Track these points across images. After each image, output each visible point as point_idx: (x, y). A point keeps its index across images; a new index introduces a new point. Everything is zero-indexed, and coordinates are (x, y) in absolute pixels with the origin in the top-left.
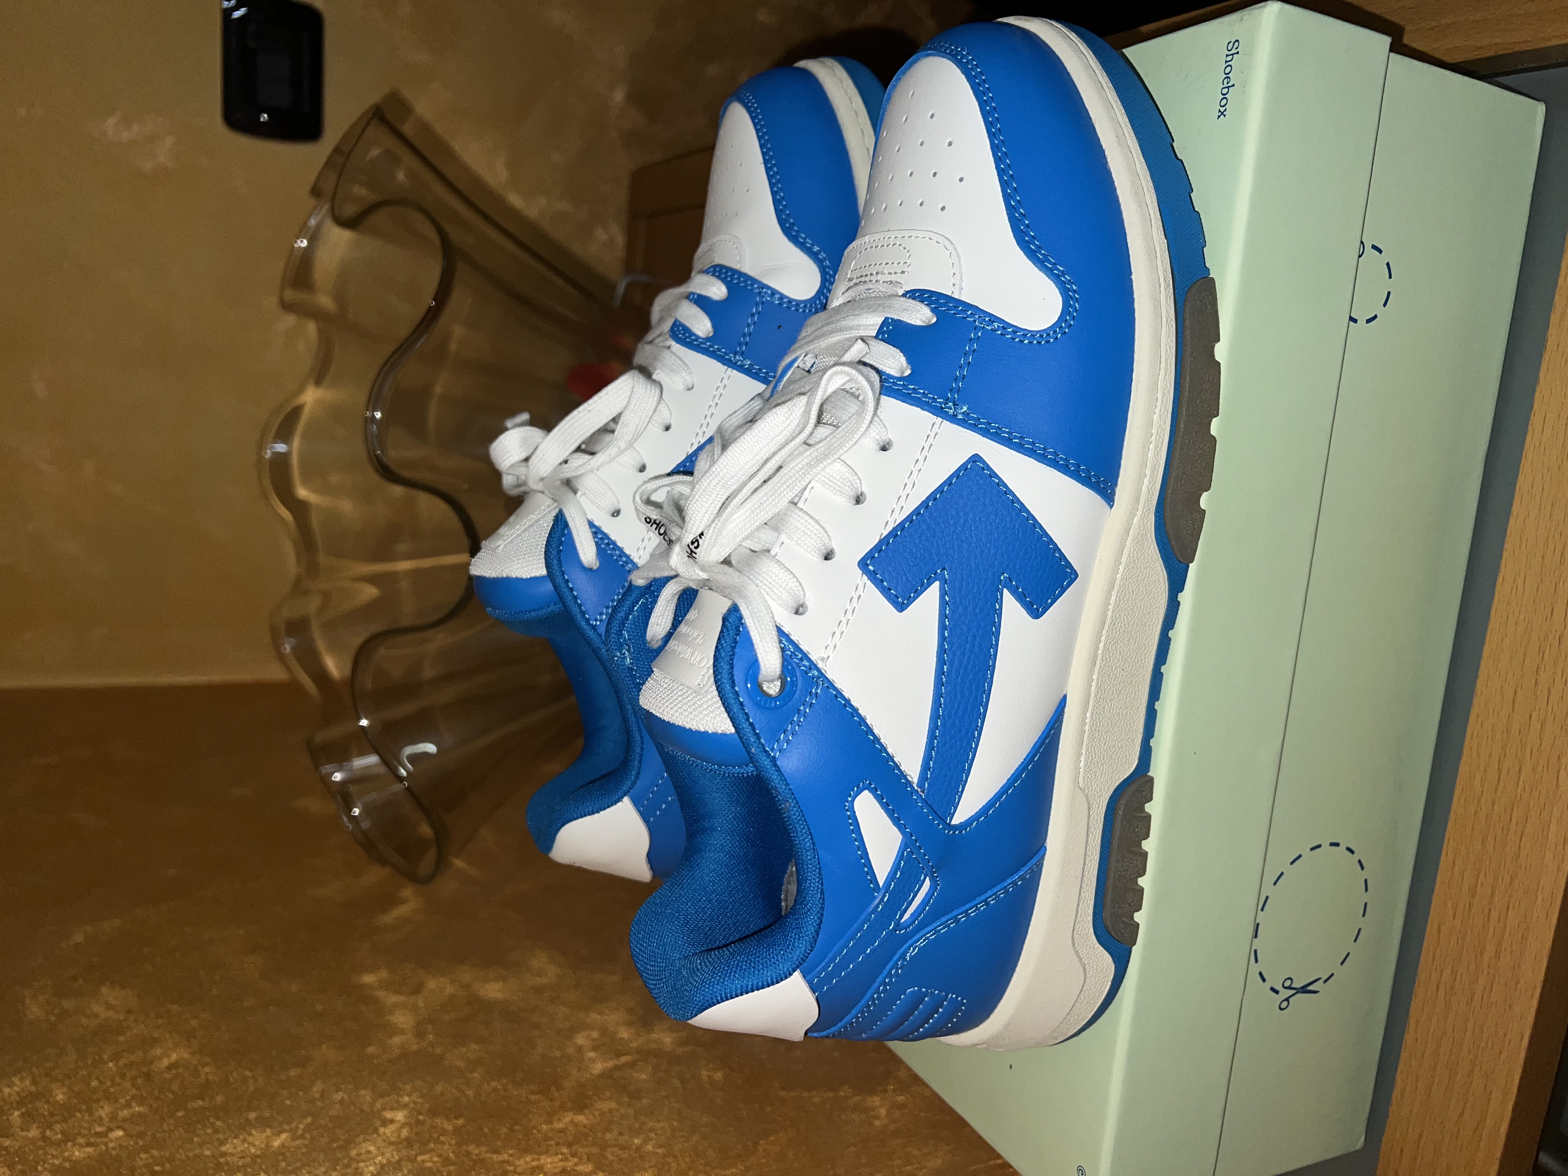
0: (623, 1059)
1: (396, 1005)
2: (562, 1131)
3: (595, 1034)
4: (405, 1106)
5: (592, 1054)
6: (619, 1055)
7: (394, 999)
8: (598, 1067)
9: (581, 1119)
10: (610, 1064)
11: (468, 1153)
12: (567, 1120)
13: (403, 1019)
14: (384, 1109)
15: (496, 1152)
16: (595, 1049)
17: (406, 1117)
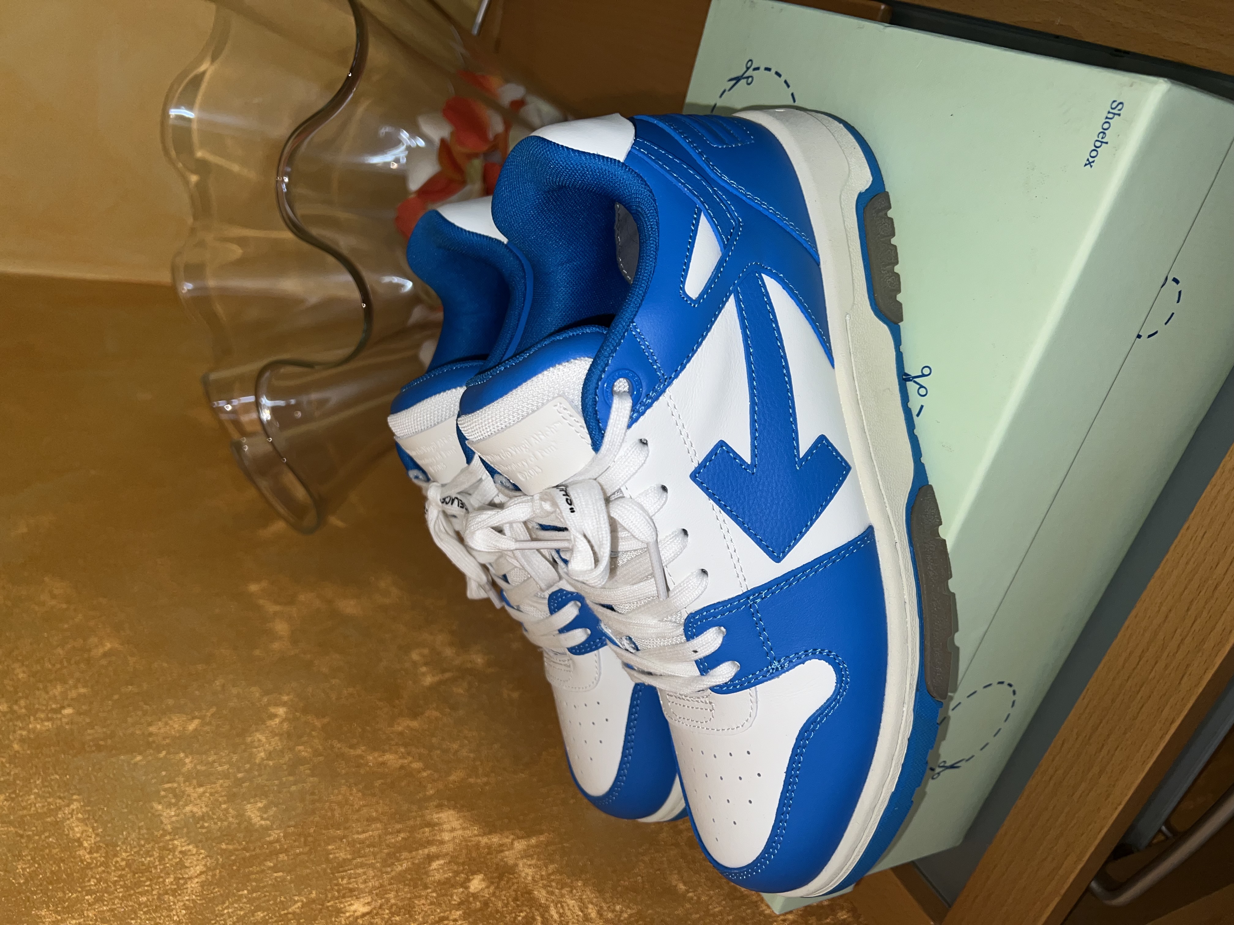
0: (448, 675)
1: (275, 614)
2: (401, 734)
3: (426, 651)
4: (284, 704)
5: (424, 669)
6: (444, 671)
7: (276, 608)
8: (429, 680)
9: (414, 724)
10: (436, 679)
11: (332, 747)
12: (405, 724)
13: (281, 627)
14: (269, 704)
15: (352, 747)
16: (426, 664)
17: (286, 713)
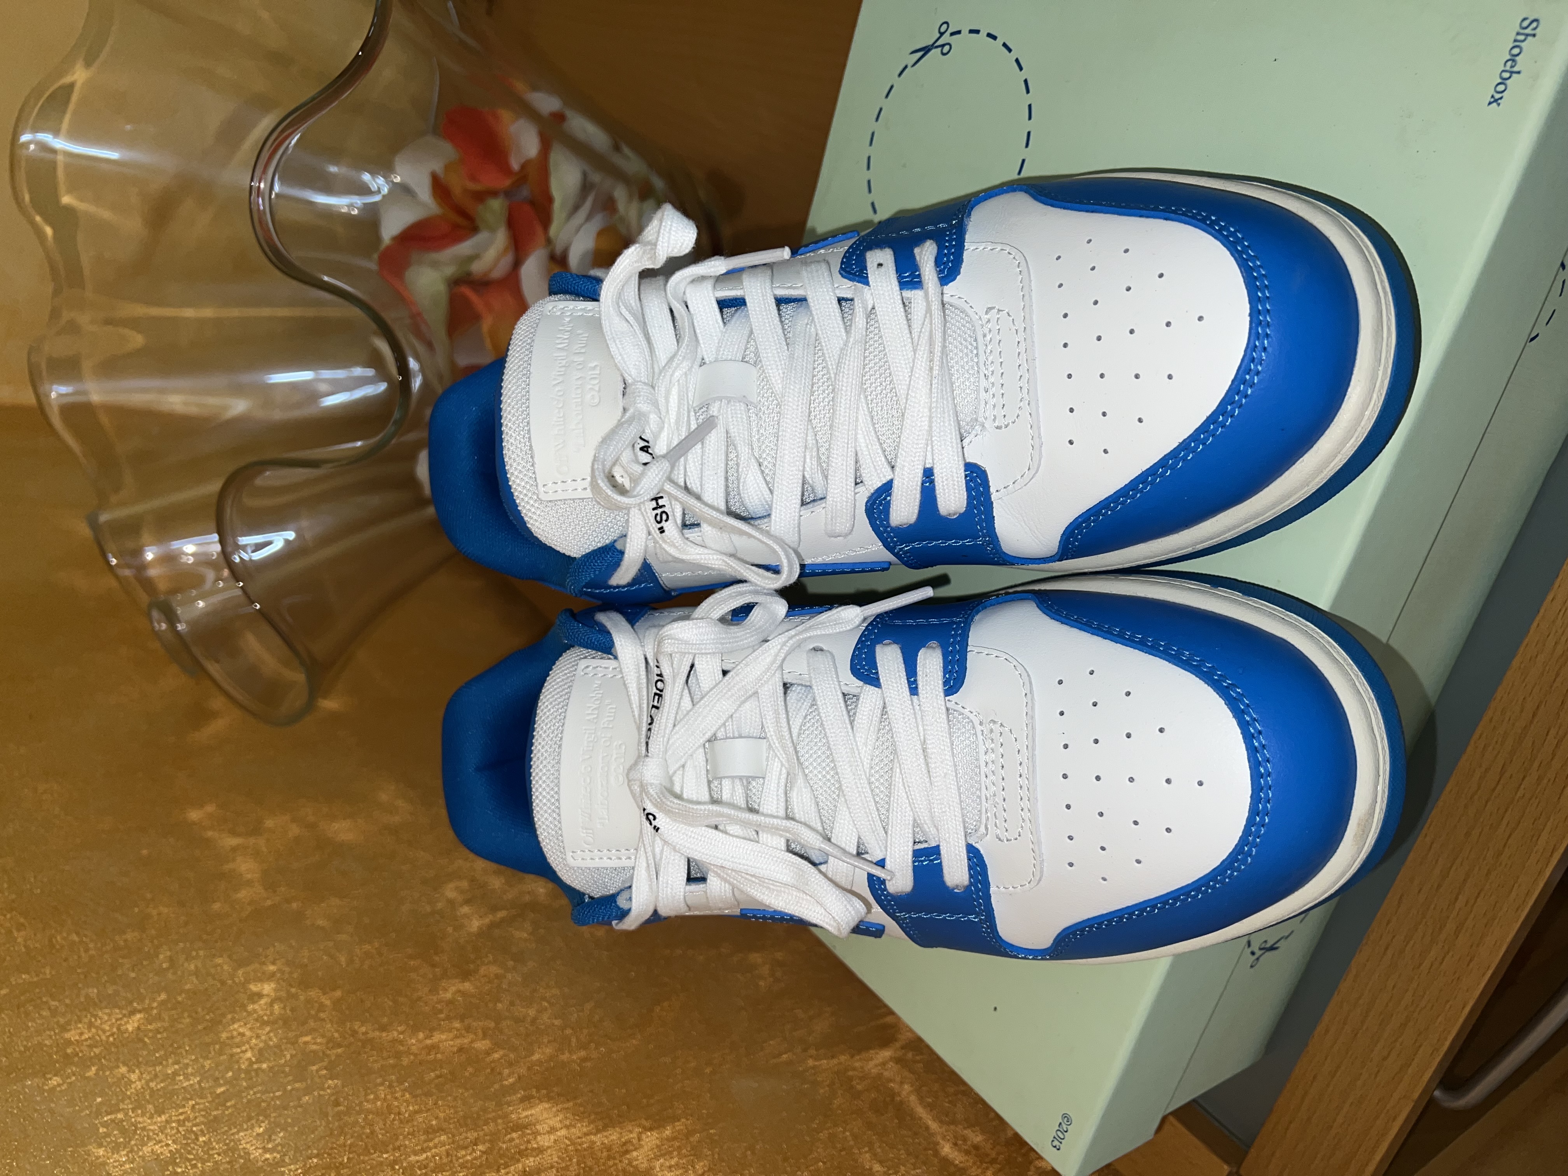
0: (501, 914)
1: (234, 849)
2: (450, 1002)
3: (465, 884)
4: (271, 977)
5: (465, 909)
6: (494, 909)
7: (233, 841)
8: (475, 925)
9: (467, 986)
10: (487, 921)
11: (354, 1033)
12: (453, 989)
13: (246, 867)
14: (247, 981)
15: (383, 1028)
16: (467, 902)
17: (275, 990)
